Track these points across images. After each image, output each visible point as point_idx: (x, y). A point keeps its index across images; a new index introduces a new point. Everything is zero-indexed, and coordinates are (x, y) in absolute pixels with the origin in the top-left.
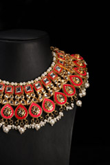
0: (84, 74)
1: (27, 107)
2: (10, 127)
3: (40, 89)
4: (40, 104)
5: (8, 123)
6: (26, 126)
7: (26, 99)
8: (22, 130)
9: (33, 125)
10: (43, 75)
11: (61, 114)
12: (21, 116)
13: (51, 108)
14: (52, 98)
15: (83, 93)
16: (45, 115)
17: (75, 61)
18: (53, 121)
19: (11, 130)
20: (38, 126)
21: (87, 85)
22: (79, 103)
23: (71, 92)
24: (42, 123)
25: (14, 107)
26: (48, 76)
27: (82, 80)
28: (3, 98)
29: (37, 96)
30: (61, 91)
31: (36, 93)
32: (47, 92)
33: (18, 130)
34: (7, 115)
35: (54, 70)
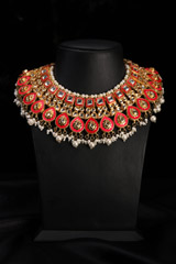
0: (159, 88)
1: (99, 120)
2: (79, 140)
3: (112, 102)
4: (112, 118)
5: (77, 137)
6: (97, 140)
7: (97, 112)
8: (93, 145)
9: (104, 140)
10: (116, 88)
11: (134, 129)
12: (92, 130)
14: (125, 112)
15: (158, 109)
16: (117, 130)
17: (149, 75)
18: (125, 137)
19: (81, 145)
20: (109, 141)
21: (162, 101)
22: (154, 118)
23: (145, 107)
24: (114, 139)
25: (84, 121)
26: (121, 88)
27: (156, 95)
28: (73, 110)
29: (109, 110)
30: (135, 105)
31: (107, 106)
32: (120, 105)
33: (88, 145)
34: (77, 129)
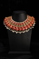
1: (21, 28)
2: (17, 32)
3: (24, 24)
4: (24, 27)
5: (17, 31)
6: (21, 32)
7: (21, 26)
10: (25, 21)
11: (29, 30)
12: (20, 30)
13: (27, 28)
14: (27, 26)
15: (34, 25)
16: (25, 30)
17: (32, 18)
18: (27, 31)
21: (35, 24)
22: (33, 27)
23: (31, 25)
25: (18, 28)
26: (26, 21)
27: (34, 22)
28: (16, 26)
29: (24, 25)
30: (29, 24)
32: (26, 25)
33: (19, 33)
35: (27, 20)
